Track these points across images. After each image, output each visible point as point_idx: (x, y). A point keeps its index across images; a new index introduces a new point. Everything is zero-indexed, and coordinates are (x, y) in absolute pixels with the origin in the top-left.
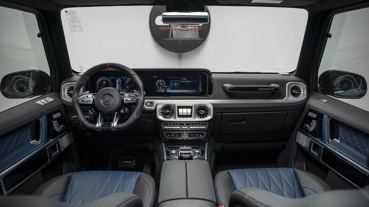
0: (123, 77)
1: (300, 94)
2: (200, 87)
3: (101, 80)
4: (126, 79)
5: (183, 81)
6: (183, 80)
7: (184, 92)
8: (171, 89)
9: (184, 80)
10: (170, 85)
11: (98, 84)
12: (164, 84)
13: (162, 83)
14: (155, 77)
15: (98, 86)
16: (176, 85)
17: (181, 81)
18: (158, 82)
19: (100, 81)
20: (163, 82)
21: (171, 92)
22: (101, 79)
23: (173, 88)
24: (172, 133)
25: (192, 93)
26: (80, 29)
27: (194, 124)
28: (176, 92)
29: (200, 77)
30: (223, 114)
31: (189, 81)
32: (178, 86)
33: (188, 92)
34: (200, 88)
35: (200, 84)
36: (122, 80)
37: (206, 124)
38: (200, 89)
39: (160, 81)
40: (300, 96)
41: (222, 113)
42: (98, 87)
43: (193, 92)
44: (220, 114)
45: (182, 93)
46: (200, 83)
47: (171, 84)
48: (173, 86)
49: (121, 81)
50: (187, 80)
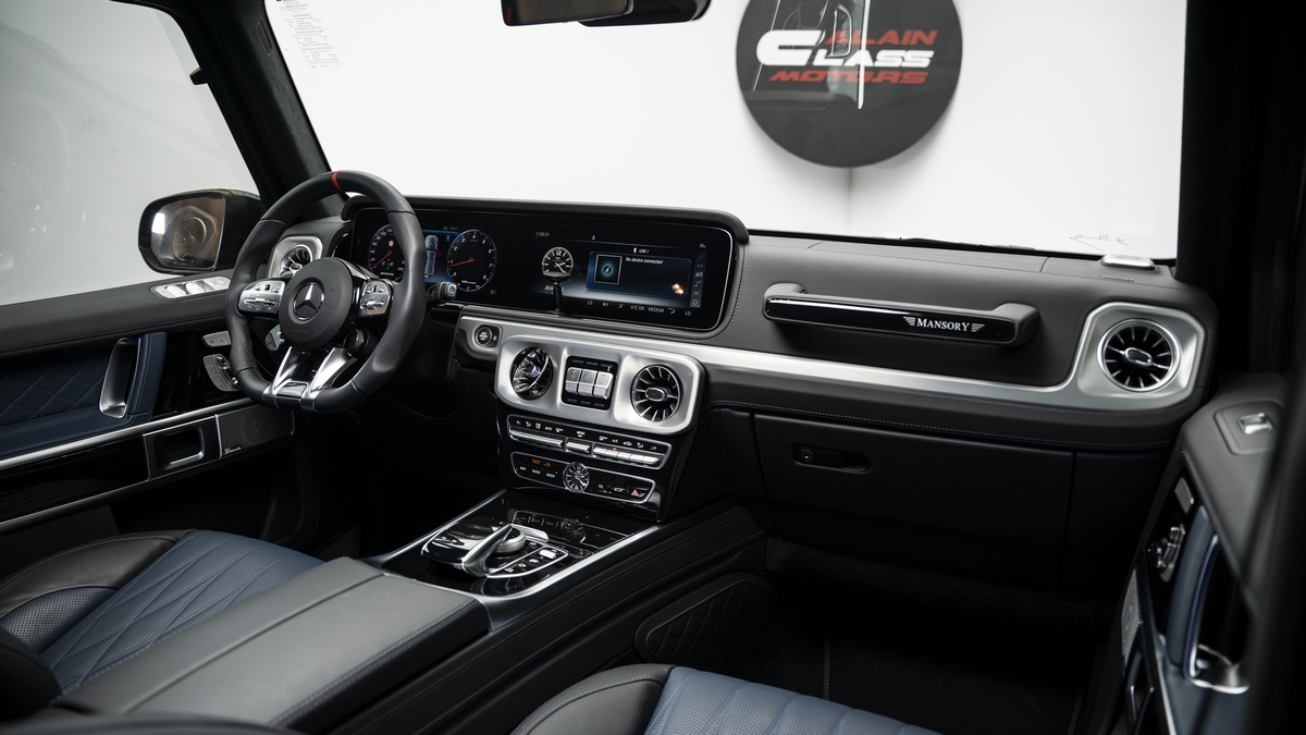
0: (445, 228)
1: (1162, 374)
2: (697, 289)
3: (384, 234)
4: (453, 237)
5: (634, 260)
6: (638, 255)
7: (634, 305)
8: (592, 287)
9: (640, 256)
10: (590, 269)
11: (373, 248)
12: (568, 263)
13: (563, 259)
14: (542, 234)
15: (373, 255)
16: (608, 271)
17: (628, 259)
18: (550, 255)
19: (382, 236)
20: (567, 256)
21: (587, 300)
22: (385, 230)
23: (600, 284)
24: (535, 461)
25: (662, 311)
26: (331, 57)
27: (616, 437)
28: (606, 302)
29: (702, 246)
30: (757, 416)
31: (659, 262)
32: (613, 279)
33: (646, 306)
34: (696, 293)
35: (697, 275)
36: (442, 238)
37: (662, 449)
38: (696, 297)
39: (555, 252)
40: (1160, 383)
41: (753, 411)
42: (373, 259)
43: (666, 308)
44: (746, 414)
45: (627, 305)
46: (699, 270)
47: (592, 269)
48: (599, 277)
49: (439, 244)
50: (653, 254)
